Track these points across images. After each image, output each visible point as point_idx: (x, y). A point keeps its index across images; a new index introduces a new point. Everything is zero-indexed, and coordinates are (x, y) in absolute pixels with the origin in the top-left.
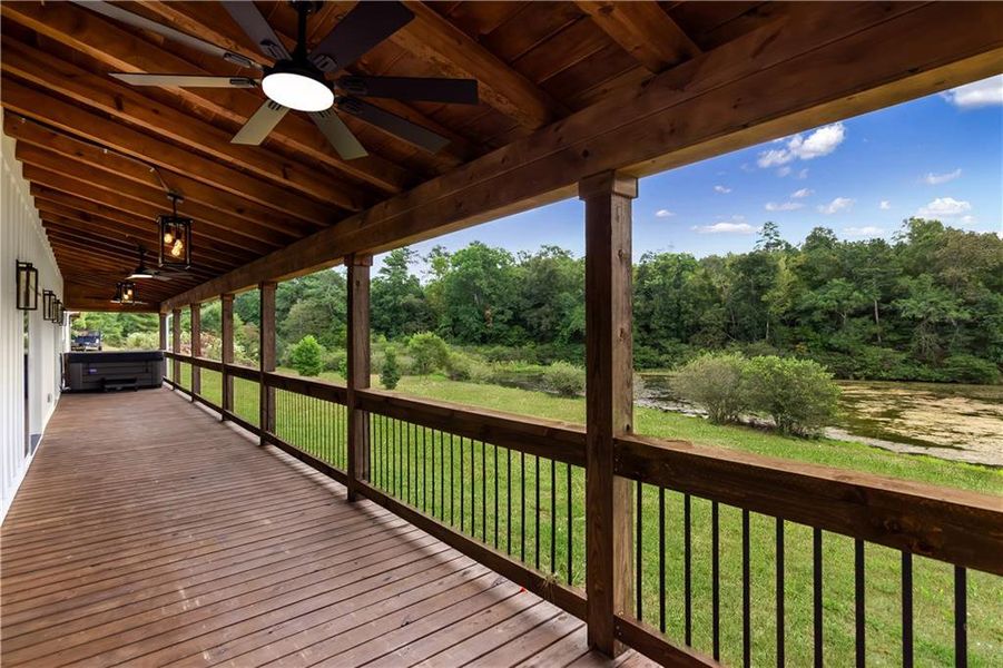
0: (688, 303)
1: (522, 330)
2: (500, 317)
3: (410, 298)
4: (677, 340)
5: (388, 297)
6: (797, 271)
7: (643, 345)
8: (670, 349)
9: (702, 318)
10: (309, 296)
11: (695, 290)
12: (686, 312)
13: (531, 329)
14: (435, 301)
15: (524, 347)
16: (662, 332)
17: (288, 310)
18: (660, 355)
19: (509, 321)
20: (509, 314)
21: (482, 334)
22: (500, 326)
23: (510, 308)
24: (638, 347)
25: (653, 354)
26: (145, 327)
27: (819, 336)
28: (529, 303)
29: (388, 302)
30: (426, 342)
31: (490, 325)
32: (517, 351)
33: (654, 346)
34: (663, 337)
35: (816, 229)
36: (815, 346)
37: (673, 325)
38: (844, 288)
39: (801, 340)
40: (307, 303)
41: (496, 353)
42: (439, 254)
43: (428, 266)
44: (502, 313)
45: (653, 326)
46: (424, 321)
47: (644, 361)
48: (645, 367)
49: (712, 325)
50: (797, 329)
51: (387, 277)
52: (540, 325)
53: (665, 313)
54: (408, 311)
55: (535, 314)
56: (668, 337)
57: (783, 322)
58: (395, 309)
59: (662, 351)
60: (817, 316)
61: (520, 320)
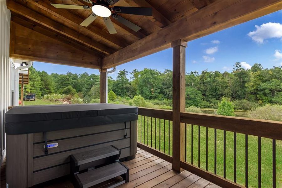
0: (219, 87)
1: (163, 95)
2: (156, 91)
3: (128, 85)
4: (216, 99)
5: (121, 85)
6: (258, 76)
7: (204, 100)
8: (213, 102)
9: (224, 92)
10: (97, 84)
11: (221, 83)
12: (218, 90)
13: (166, 95)
14: (135, 86)
15: (164, 101)
16: (210, 96)
17: (90, 89)
18: (210, 104)
19: (159, 92)
20: (159, 90)
21: (150, 96)
22: (156, 94)
23: (159, 88)
24: (202, 101)
25: (208, 104)
26: (48, 93)
27: (267, 98)
28: (166, 87)
29: (121, 86)
30: (139, 99)
31: (153, 94)
32: (162, 102)
33: (207, 101)
34: (210, 98)
35: (255, 64)
36: (265, 101)
37: (214, 94)
38: (276, 82)
39: (259, 99)
40: (96, 86)
41: (156, 102)
42: (136, 72)
43: (132, 76)
44: (157, 90)
45: (207, 94)
46: (131, 92)
47: (204, 105)
48: (204, 107)
49: (228, 94)
50: (258, 96)
51: (120, 79)
52: (169, 94)
53: (211, 90)
54: (126, 89)
55: (168, 90)
56: (212, 98)
57: (252, 93)
58: (122, 89)
59: (210, 102)
60: (267, 91)
61: (162, 92)
